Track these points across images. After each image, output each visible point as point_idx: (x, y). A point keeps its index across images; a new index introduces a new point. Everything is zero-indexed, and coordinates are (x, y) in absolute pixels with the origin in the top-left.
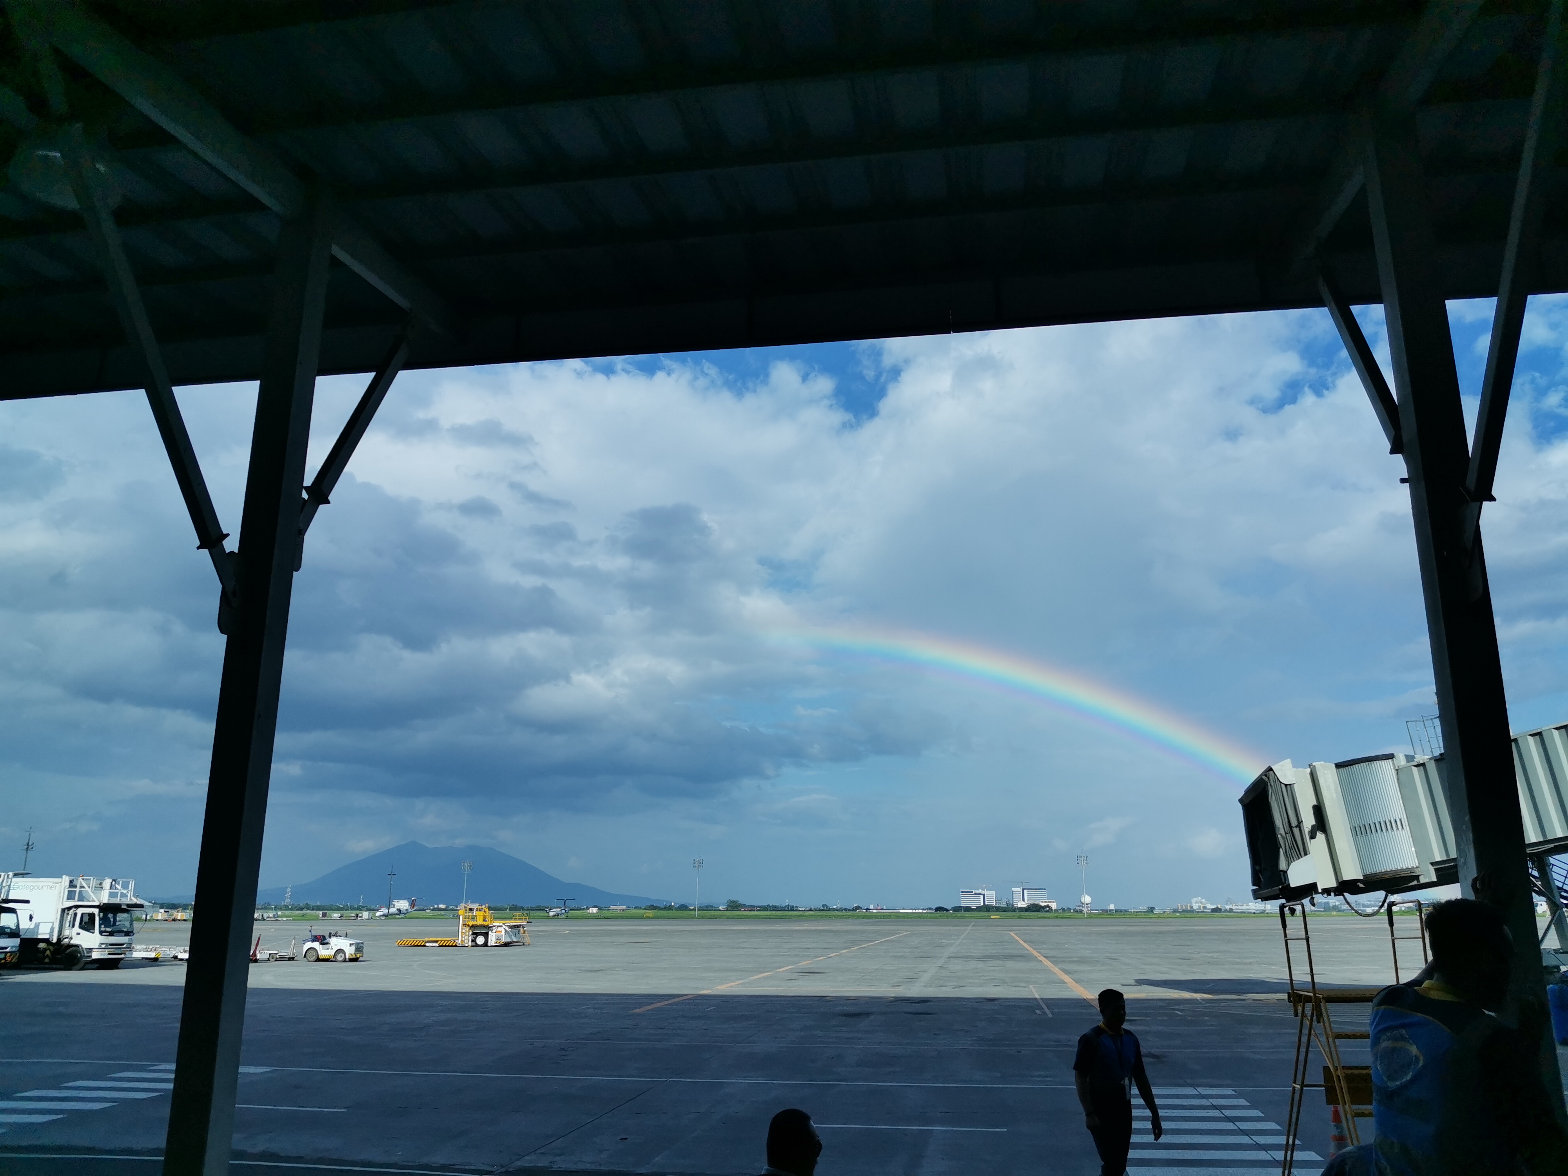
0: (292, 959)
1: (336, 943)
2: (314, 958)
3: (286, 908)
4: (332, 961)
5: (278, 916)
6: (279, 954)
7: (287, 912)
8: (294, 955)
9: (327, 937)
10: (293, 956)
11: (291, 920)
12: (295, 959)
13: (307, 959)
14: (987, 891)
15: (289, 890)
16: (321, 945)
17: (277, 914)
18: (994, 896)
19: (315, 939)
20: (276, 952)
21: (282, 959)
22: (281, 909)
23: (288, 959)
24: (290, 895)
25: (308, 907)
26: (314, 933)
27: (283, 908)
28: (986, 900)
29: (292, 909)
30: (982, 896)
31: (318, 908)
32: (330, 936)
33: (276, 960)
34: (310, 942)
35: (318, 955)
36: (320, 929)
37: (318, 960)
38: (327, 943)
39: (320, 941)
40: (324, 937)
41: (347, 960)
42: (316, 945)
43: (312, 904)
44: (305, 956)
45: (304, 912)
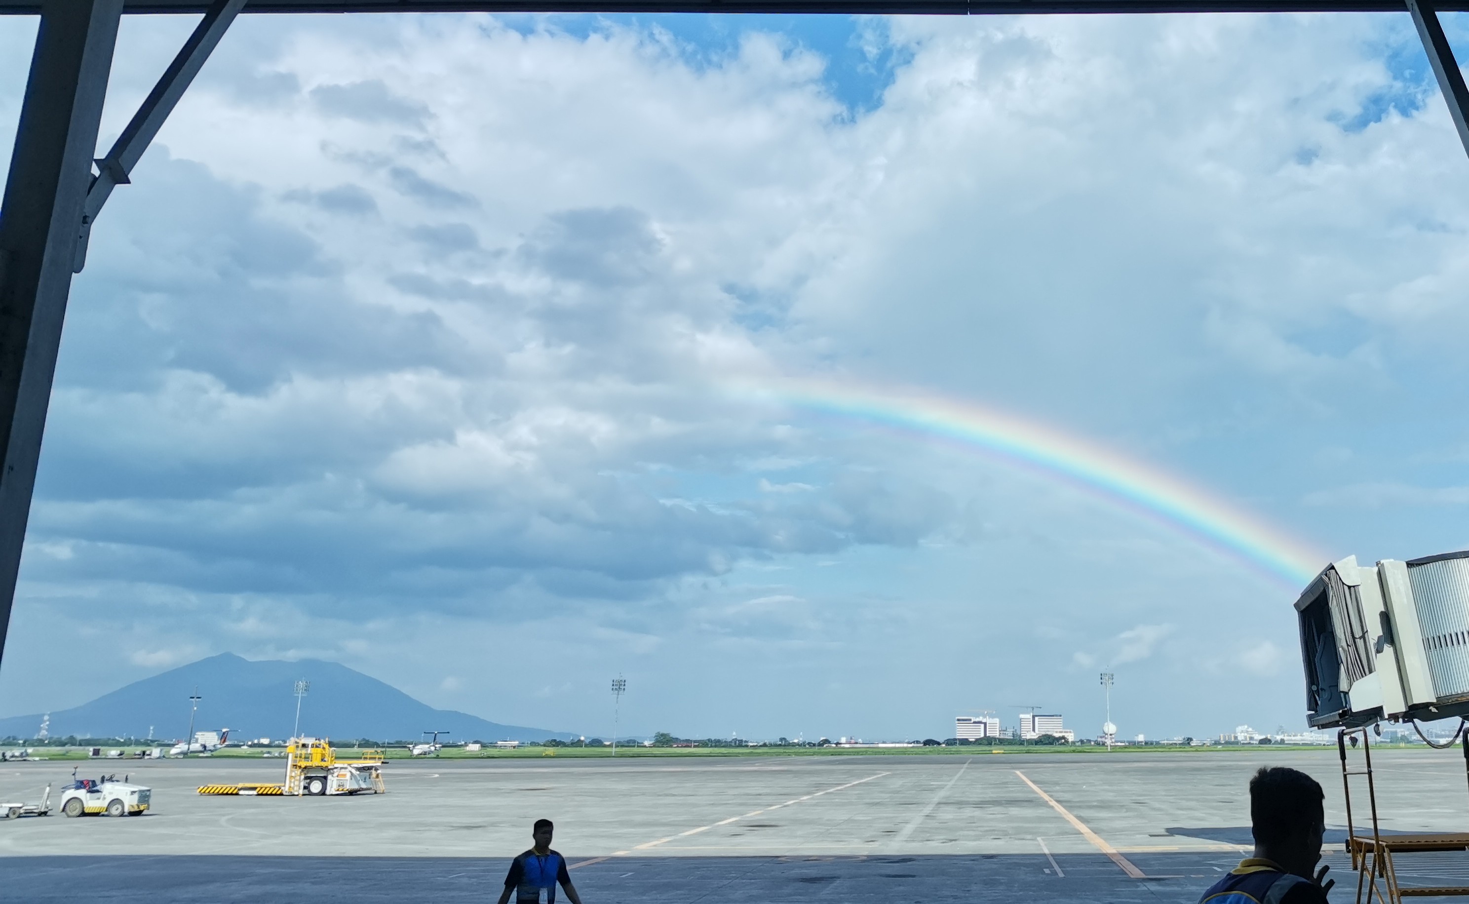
0: (44, 814)
1: (110, 791)
2: (78, 811)
3: (41, 743)
4: (103, 815)
5: (27, 755)
6: (24, 808)
7: (42, 750)
8: (47, 808)
9: (98, 782)
10: (46, 810)
11: (45, 760)
12: (48, 814)
13: (67, 814)
14: (989, 719)
15: (46, 718)
16: (89, 794)
17: (26, 751)
18: (998, 725)
19: (80, 785)
20: (20, 805)
21: (28, 814)
22: (32, 745)
23: (36, 815)
24: (47, 725)
25: (72, 741)
26: (79, 777)
27: (36, 744)
28: (988, 730)
29: (49, 744)
30: (982, 726)
31: (88, 743)
32: (103, 780)
33: (19, 817)
34: (73, 790)
35: (83, 808)
36: (87, 772)
37: (84, 814)
38: (98, 791)
39: (87, 788)
40: (94, 783)
41: (126, 814)
42: (82, 794)
43: (79, 737)
44: (64, 810)
45: (67, 748)
